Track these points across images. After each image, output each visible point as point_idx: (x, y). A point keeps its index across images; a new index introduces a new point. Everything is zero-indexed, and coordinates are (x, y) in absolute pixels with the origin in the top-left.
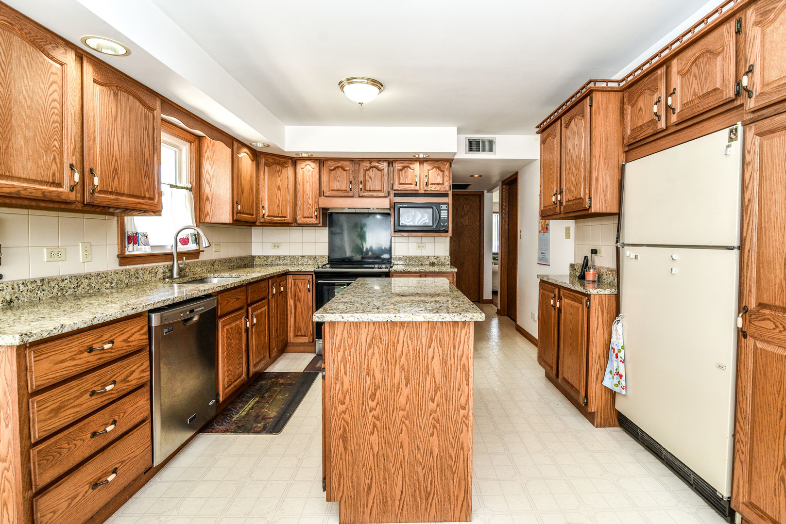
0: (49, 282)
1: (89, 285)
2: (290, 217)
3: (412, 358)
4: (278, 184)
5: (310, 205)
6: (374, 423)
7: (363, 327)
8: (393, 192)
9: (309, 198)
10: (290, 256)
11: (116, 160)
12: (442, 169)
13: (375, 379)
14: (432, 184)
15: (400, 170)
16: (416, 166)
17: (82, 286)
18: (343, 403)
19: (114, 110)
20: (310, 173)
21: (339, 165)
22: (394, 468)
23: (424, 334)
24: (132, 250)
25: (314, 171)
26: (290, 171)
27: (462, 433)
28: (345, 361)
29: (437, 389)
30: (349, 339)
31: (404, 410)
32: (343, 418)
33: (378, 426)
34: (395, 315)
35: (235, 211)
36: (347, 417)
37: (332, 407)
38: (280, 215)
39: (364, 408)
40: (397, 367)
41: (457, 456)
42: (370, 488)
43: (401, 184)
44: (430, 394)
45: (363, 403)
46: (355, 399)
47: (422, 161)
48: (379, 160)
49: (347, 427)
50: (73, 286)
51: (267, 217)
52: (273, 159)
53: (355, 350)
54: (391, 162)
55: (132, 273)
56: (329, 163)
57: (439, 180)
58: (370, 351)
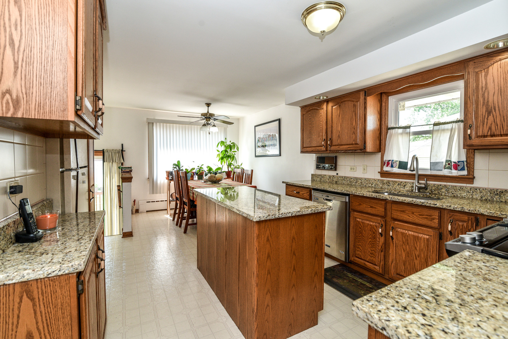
17: (358, 183)
19: (339, 112)
50: (355, 182)
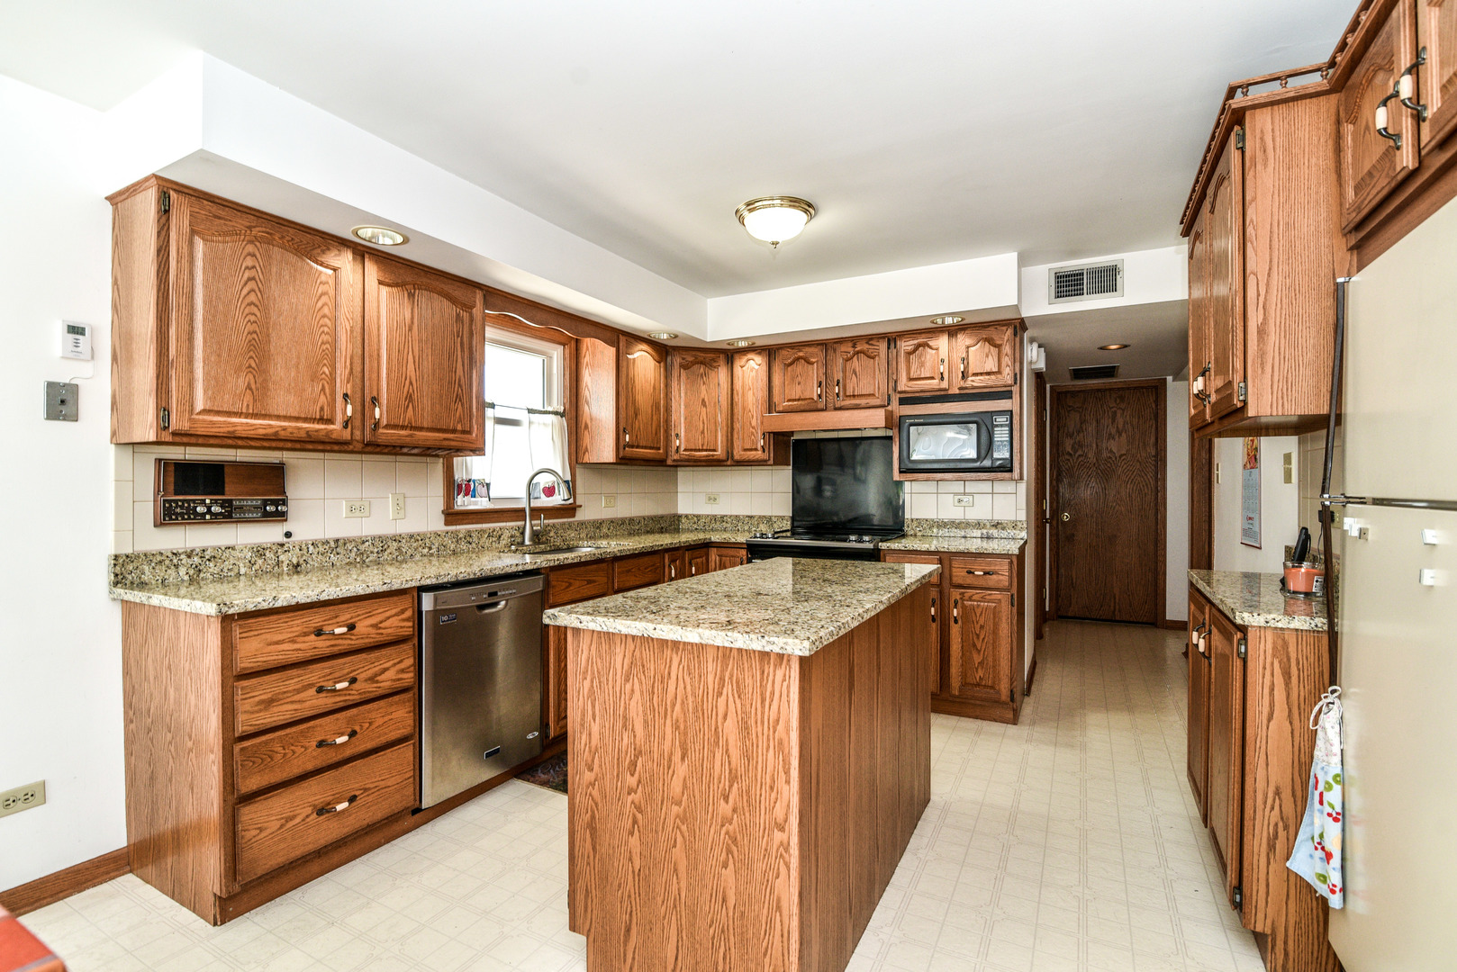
0: (345, 544)
1: (399, 549)
2: (722, 450)
3: (691, 710)
4: (702, 396)
5: (753, 428)
6: (634, 816)
7: (618, 642)
8: (898, 395)
9: (753, 416)
10: (731, 516)
11: (411, 383)
12: (998, 342)
13: (635, 736)
14: (975, 374)
15: (909, 354)
16: (942, 342)
17: (388, 551)
18: (591, 770)
19: (408, 316)
20: (754, 373)
21: (801, 354)
22: (664, 908)
23: (710, 669)
24: (462, 502)
25: (759, 371)
26: (722, 373)
27: (777, 877)
28: (593, 697)
29: (733, 778)
30: (598, 659)
31: (679, 803)
32: (590, 795)
33: (640, 823)
34: (654, 626)
35: (622, 444)
36: (595, 793)
37: (577, 772)
38: (705, 448)
39: (619, 784)
40: (668, 722)
41: (770, 922)
42: (628, 930)
43: (911, 379)
44: (721, 786)
45: (618, 775)
46: (607, 764)
47: (952, 331)
48: (869, 339)
49: (596, 812)
50: (376, 550)
51: (685, 450)
52: (693, 356)
53: (608, 680)
54: (891, 339)
55: (461, 535)
56: (784, 352)
57: (991, 365)
58: (628, 686)
